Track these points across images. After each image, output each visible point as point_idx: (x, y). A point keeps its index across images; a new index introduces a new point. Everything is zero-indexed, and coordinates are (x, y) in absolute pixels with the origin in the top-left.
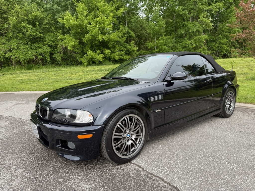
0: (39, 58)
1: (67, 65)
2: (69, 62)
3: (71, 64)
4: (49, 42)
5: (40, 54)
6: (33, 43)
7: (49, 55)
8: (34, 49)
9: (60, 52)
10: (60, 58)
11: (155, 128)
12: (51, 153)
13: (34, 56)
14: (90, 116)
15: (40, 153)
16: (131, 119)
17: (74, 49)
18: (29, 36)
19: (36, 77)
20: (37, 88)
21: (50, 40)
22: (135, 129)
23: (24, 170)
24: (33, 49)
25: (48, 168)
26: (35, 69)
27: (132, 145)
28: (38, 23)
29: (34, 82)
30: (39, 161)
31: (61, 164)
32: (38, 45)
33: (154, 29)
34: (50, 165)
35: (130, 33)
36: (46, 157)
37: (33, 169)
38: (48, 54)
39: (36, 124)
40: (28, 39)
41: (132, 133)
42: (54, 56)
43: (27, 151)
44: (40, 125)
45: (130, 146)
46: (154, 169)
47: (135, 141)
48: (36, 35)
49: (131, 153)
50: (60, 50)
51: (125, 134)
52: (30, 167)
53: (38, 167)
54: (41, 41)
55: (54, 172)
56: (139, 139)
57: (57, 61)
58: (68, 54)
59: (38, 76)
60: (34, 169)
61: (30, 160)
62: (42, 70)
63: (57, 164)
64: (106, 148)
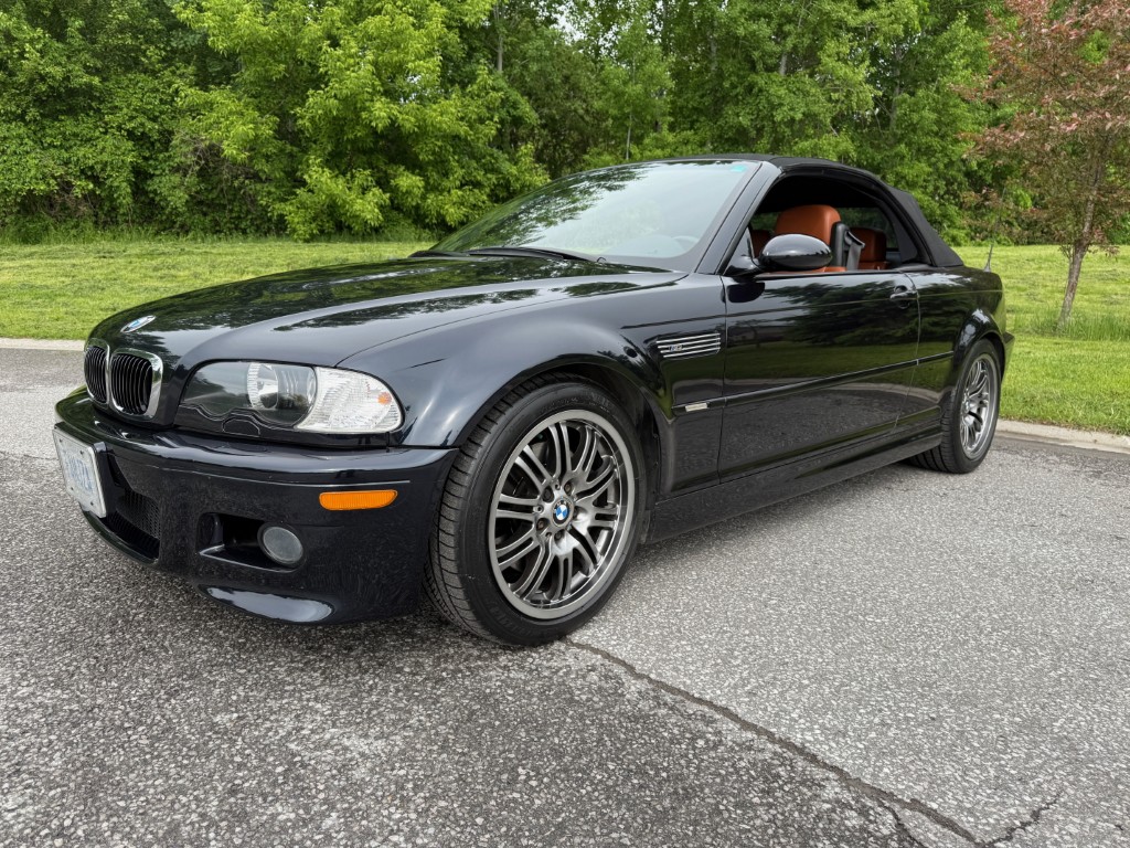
0: (77, 192)
1: (216, 230)
2: (224, 217)
3: (237, 228)
4: (132, 118)
5: (82, 171)
6: (54, 116)
7: (128, 181)
8: (55, 147)
9: (181, 169)
10: (180, 198)
11: (675, 488)
12: (163, 598)
13: (55, 178)
14: (384, 400)
15: (103, 599)
16: (576, 434)
17: (251, 158)
18: (32, 81)
19: (63, 279)
20: (69, 327)
21: (135, 110)
22: (591, 485)
23: (26, 674)
24: (51, 145)
25: (151, 664)
26: (59, 242)
27: (578, 562)
28: (79, 23)
29: (51, 296)
30: (102, 634)
31: (220, 645)
32: (75, 130)
33: (623, 93)
34: (159, 652)
35: (515, 105)
36: (136, 614)
37: (71, 668)
38: (126, 173)
39: (89, 441)
40: (27, 93)
41: (579, 502)
42: (152, 185)
43: (34, 588)
44: (111, 447)
45: (566, 561)
46: (681, 667)
47: (589, 539)
48: (67, 79)
49: (567, 597)
50: (183, 159)
51: (548, 506)
52: (57, 659)
53: (96, 658)
54: (91, 108)
55: (187, 684)
56: (604, 534)
57: (169, 209)
58: (220, 181)
59: (75, 272)
60: (78, 668)
61: (51, 627)
62: (91, 246)
63: (195, 649)
64: (459, 566)
